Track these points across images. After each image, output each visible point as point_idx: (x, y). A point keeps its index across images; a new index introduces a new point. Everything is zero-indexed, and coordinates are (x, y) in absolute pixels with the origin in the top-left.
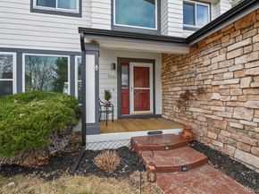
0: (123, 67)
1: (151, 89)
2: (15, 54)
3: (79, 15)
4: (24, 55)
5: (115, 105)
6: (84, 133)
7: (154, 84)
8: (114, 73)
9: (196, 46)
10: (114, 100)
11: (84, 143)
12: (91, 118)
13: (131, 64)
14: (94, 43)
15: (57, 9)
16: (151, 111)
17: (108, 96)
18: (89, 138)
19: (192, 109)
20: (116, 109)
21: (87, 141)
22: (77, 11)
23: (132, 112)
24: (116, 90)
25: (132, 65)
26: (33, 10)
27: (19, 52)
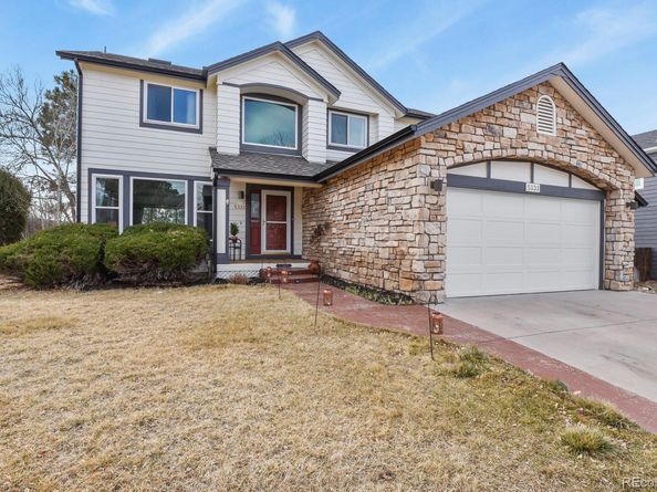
0: (253, 195)
1: (288, 223)
2: (121, 178)
3: (199, 131)
4: (132, 178)
5: (244, 241)
6: (215, 263)
7: (292, 217)
8: (242, 203)
9: (325, 183)
10: (242, 235)
11: (215, 271)
12: (221, 249)
13: (263, 191)
14: (226, 179)
15: (172, 123)
16: (288, 250)
17: (234, 230)
18: (220, 267)
19: (323, 244)
20: (244, 246)
21: (218, 270)
22: (197, 126)
23: (264, 251)
24: (244, 224)
25: (264, 193)
26: (142, 124)
27: (127, 174)
